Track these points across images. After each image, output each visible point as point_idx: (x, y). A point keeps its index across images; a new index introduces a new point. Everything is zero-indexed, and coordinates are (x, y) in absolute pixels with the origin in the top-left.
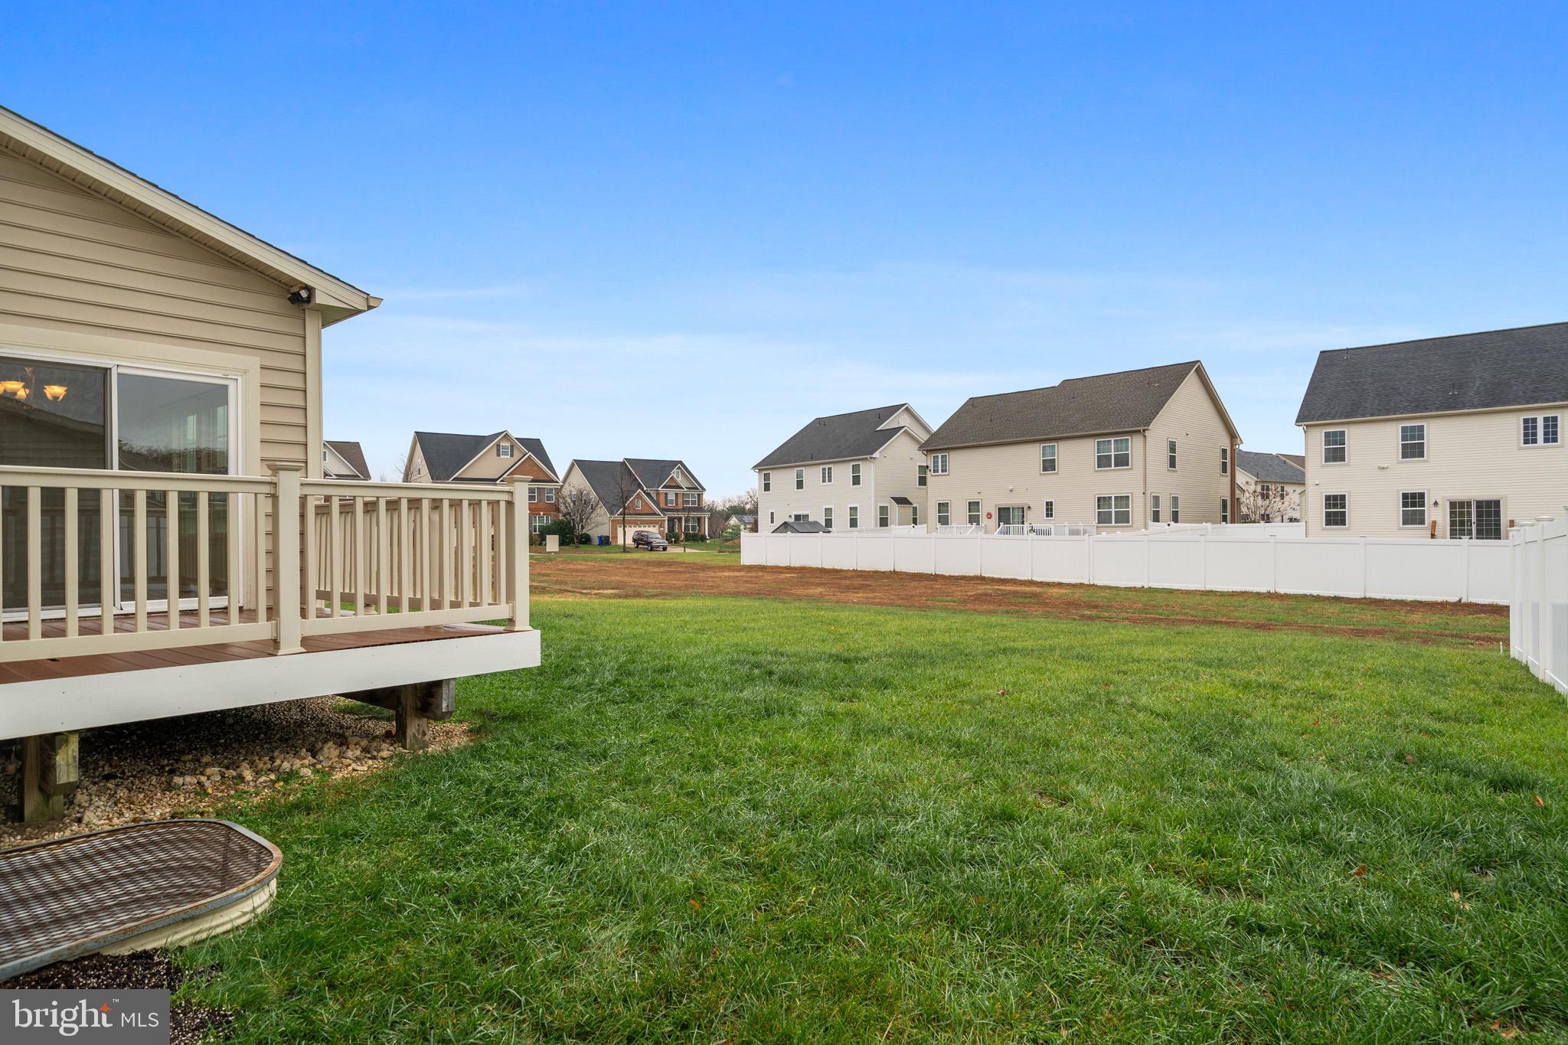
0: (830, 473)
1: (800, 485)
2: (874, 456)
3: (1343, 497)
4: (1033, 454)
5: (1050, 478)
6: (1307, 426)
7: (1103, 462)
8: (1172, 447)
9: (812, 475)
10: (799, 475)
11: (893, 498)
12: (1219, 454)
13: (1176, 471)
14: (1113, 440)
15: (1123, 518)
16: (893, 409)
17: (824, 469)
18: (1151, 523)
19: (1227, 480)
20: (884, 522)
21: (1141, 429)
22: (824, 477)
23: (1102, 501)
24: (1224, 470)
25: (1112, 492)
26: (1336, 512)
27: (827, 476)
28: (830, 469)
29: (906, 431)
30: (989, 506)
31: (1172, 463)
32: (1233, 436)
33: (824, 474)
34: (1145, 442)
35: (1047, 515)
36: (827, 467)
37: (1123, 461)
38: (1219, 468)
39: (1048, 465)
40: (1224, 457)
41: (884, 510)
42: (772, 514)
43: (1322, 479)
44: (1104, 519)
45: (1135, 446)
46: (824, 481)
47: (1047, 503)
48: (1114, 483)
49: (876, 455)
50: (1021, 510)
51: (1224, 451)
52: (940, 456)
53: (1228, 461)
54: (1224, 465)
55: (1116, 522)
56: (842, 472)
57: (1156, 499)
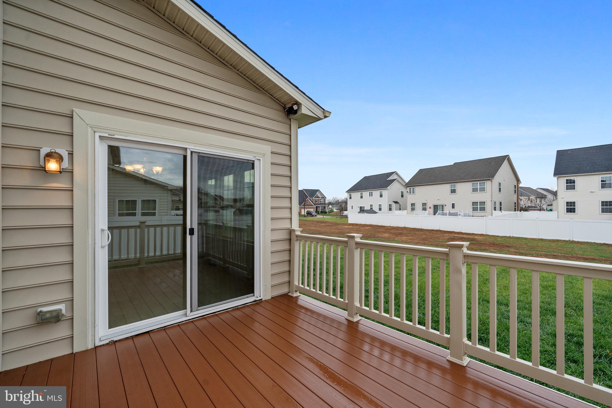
0: (372, 193)
1: (362, 197)
2: (387, 188)
3: (574, 203)
4: (447, 188)
5: (453, 195)
6: (558, 177)
7: (475, 190)
8: (500, 184)
9: (366, 194)
10: (362, 194)
11: (393, 202)
12: (513, 187)
13: (501, 193)
14: (479, 182)
15: (483, 209)
16: (392, 173)
17: (370, 192)
18: (494, 211)
19: (516, 196)
20: (390, 209)
21: (491, 179)
22: (370, 195)
23: (474, 203)
24: (515, 193)
25: (478, 200)
26: (571, 208)
27: (371, 195)
28: (372, 192)
29: (397, 180)
30: (430, 204)
31: (500, 191)
32: (518, 180)
33: (370, 194)
34: (492, 183)
35: (452, 208)
36: (371, 192)
37: (483, 190)
38: (514, 192)
39: (453, 191)
40: (515, 188)
41: (390, 205)
42: (352, 206)
43: (565, 196)
44: (475, 209)
45: (488, 184)
46: (370, 196)
47: (452, 204)
48: (479, 197)
49: (388, 188)
50: (442, 206)
51: (515, 186)
52: (412, 188)
53: (516, 189)
54: (515, 190)
55: (480, 211)
56: (376, 193)
57: (495, 202)
